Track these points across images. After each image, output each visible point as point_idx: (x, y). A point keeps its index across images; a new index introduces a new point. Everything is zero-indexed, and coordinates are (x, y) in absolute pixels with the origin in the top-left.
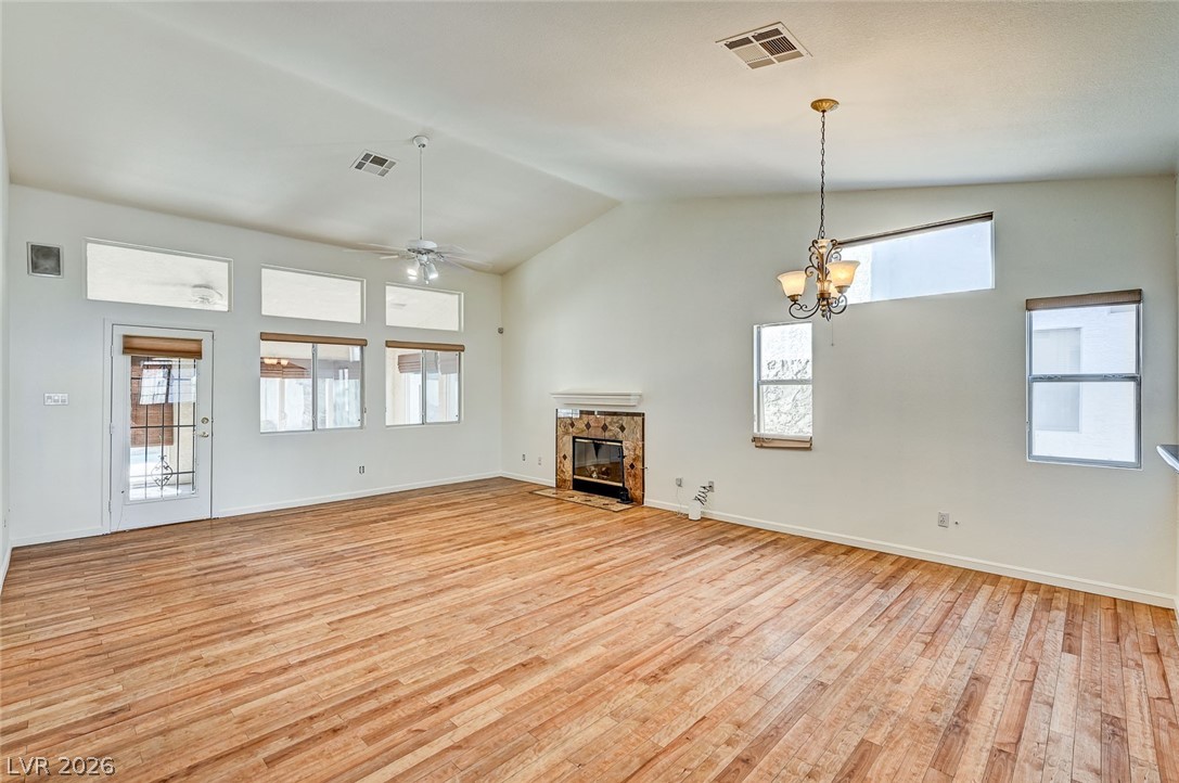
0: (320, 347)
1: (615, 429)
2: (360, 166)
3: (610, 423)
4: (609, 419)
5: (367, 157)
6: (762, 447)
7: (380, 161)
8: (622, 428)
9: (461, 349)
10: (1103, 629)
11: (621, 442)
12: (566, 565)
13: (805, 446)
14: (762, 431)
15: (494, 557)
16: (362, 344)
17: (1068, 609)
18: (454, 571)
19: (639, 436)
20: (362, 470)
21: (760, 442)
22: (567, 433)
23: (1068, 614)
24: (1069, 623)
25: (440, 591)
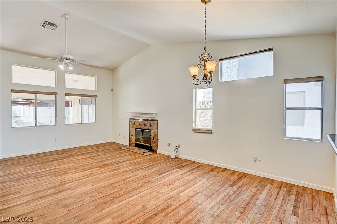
0: (38, 95)
1: (148, 125)
2: (44, 26)
3: (147, 123)
4: (146, 122)
5: (45, 22)
6: (196, 132)
7: (52, 25)
8: (151, 125)
9: (96, 96)
10: (308, 204)
11: (150, 130)
12: (117, 178)
13: (210, 132)
14: (196, 127)
15: (90, 176)
16: (56, 94)
17: (296, 194)
18: (71, 182)
19: (156, 128)
20: (56, 140)
21: (195, 131)
22: (133, 127)
23: (296, 196)
24: (296, 201)
25: (59, 192)
